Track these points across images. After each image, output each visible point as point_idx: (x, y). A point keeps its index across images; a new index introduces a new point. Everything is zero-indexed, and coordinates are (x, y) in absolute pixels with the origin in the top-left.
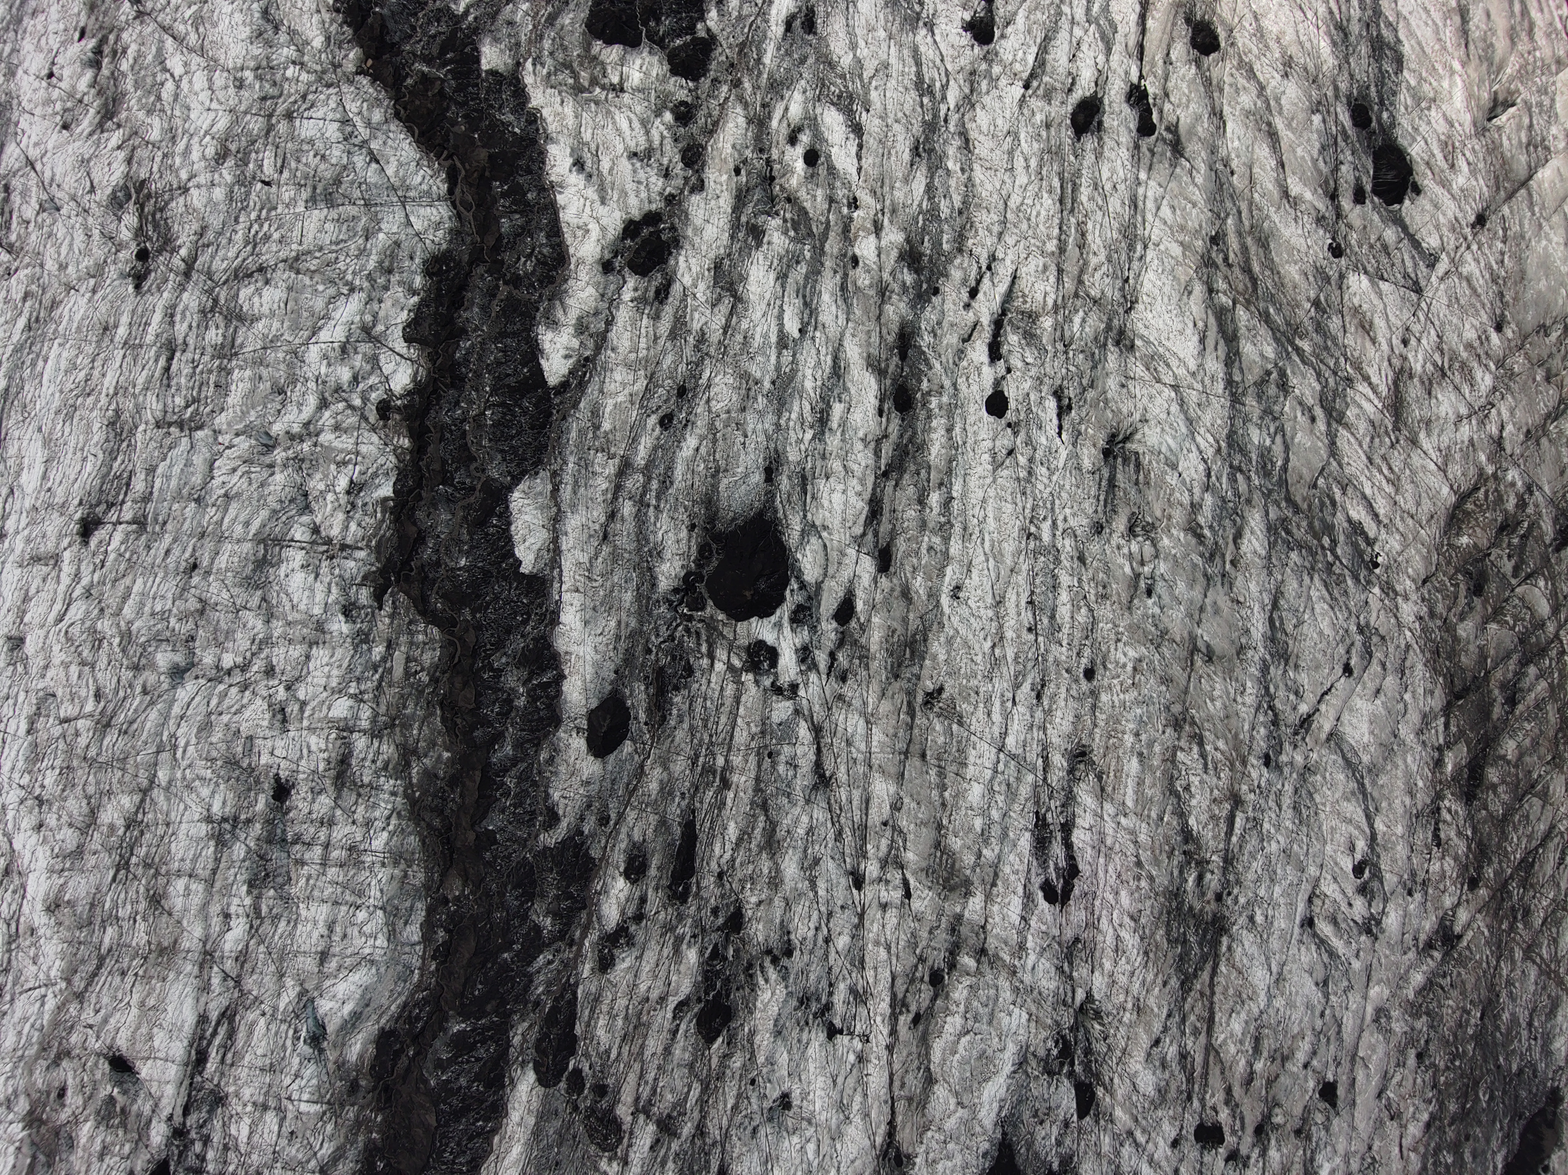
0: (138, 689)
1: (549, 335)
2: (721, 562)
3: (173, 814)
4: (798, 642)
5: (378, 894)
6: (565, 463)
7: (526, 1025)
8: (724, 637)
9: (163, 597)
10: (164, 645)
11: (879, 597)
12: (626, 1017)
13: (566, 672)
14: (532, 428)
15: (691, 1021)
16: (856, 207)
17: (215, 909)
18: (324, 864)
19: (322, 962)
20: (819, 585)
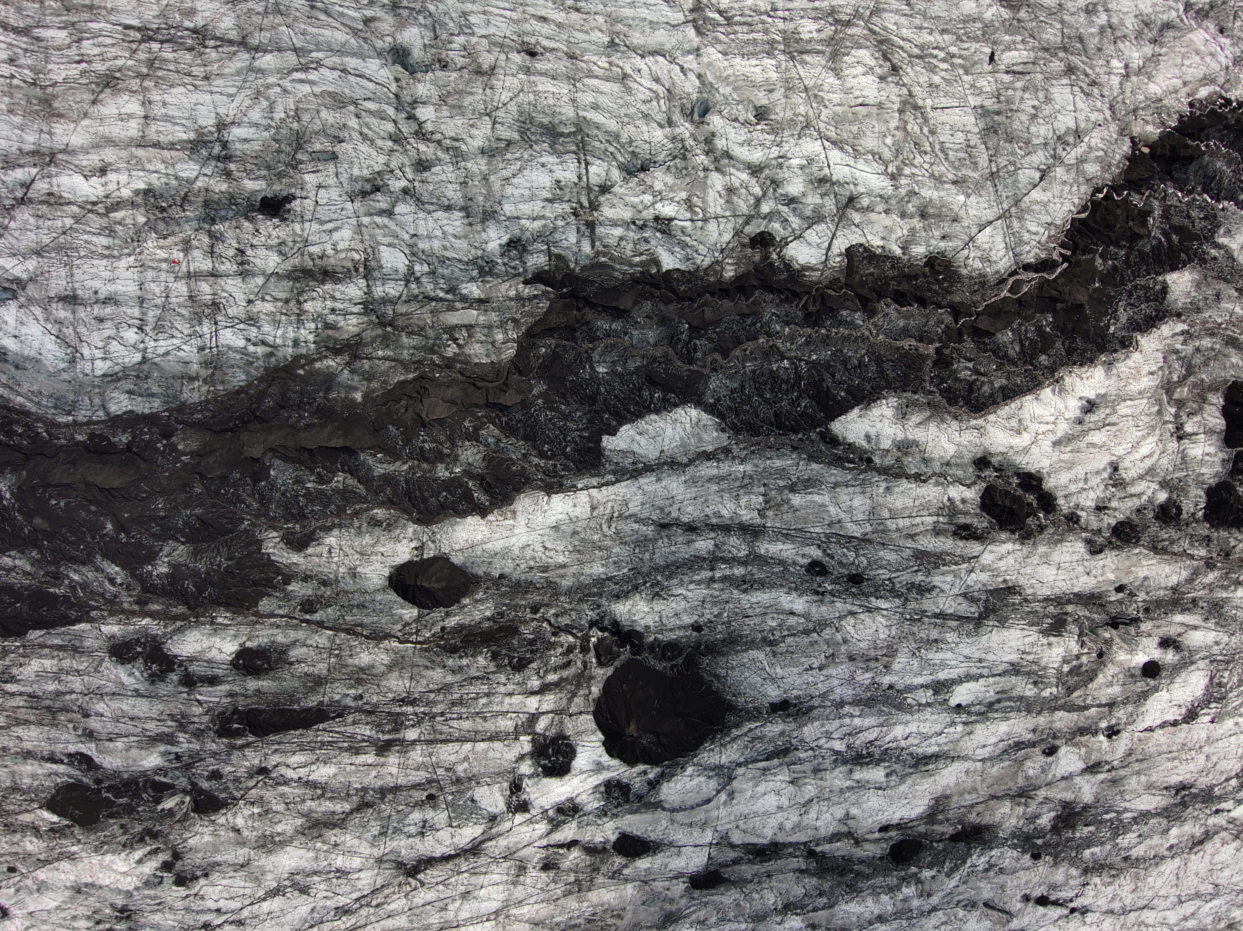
0: (369, 13)
1: (889, 412)
2: (661, 674)
3: (219, 82)
4: (583, 799)
5: (161, 351)
6: (743, 461)
7: (28, 568)
8: (570, 700)
9: (488, 23)
10: (429, 34)
11: (659, 885)
12: (59, 694)
13: (490, 517)
14: (776, 415)
15: (70, 776)
16: (1109, 736)
17: (109, 155)
18: (189, 275)
19: (63, 299)
20: (658, 805)
